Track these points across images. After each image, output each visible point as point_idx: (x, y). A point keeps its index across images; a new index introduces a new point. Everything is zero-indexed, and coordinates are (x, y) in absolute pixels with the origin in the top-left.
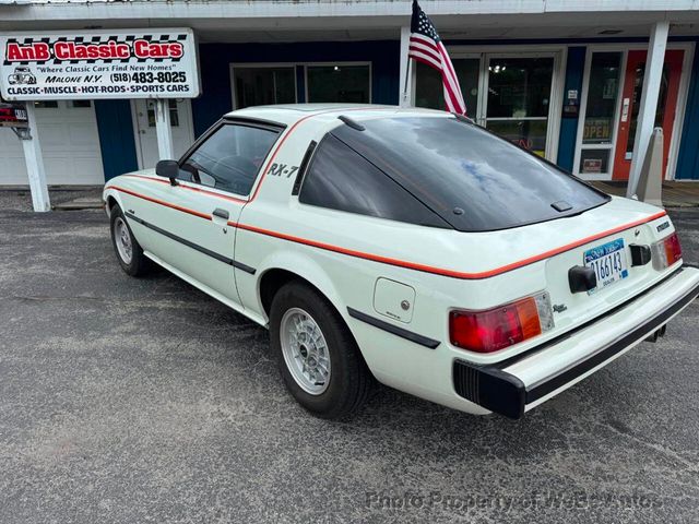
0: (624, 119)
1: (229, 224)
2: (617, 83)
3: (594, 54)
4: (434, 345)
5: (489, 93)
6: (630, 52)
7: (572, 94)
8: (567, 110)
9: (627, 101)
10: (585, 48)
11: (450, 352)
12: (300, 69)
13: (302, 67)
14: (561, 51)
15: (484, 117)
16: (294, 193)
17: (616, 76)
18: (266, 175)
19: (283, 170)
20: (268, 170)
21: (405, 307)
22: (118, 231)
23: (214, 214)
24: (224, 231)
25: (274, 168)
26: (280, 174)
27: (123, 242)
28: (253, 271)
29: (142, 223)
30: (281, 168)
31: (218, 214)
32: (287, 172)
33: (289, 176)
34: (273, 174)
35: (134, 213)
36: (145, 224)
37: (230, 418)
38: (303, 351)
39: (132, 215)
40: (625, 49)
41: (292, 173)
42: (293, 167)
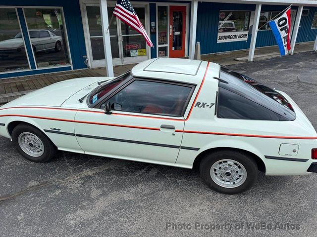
0: (171, 34)
1: (176, 131)
2: (167, 19)
3: (158, 6)
4: (305, 161)
7: (153, 24)
8: (152, 31)
9: (171, 27)
10: (155, 4)
11: (312, 161)
14: (147, 5)
15: (121, 35)
16: (215, 114)
18: (194, 108)
19: (205, 105)
20: (195, 105)
21: (294, 151)
22: (21, 139)
23: (161, 127)
24: (174, 134)
25: (198, 104)
26: (204, 107)
27: (31, 145)
28: (197, 149)
29: (74, 135)
30: (204, 104)
31: (163, 127)
32: (208, 106)
33: (210, 107)
34: (199, 107)
35: (59, 130)
36: (78, 135)
37: (208, 210)
38: (228, 174)
39: (56, 131)
40: (168, 5)
41: (212, 106)
42: (211, 104)
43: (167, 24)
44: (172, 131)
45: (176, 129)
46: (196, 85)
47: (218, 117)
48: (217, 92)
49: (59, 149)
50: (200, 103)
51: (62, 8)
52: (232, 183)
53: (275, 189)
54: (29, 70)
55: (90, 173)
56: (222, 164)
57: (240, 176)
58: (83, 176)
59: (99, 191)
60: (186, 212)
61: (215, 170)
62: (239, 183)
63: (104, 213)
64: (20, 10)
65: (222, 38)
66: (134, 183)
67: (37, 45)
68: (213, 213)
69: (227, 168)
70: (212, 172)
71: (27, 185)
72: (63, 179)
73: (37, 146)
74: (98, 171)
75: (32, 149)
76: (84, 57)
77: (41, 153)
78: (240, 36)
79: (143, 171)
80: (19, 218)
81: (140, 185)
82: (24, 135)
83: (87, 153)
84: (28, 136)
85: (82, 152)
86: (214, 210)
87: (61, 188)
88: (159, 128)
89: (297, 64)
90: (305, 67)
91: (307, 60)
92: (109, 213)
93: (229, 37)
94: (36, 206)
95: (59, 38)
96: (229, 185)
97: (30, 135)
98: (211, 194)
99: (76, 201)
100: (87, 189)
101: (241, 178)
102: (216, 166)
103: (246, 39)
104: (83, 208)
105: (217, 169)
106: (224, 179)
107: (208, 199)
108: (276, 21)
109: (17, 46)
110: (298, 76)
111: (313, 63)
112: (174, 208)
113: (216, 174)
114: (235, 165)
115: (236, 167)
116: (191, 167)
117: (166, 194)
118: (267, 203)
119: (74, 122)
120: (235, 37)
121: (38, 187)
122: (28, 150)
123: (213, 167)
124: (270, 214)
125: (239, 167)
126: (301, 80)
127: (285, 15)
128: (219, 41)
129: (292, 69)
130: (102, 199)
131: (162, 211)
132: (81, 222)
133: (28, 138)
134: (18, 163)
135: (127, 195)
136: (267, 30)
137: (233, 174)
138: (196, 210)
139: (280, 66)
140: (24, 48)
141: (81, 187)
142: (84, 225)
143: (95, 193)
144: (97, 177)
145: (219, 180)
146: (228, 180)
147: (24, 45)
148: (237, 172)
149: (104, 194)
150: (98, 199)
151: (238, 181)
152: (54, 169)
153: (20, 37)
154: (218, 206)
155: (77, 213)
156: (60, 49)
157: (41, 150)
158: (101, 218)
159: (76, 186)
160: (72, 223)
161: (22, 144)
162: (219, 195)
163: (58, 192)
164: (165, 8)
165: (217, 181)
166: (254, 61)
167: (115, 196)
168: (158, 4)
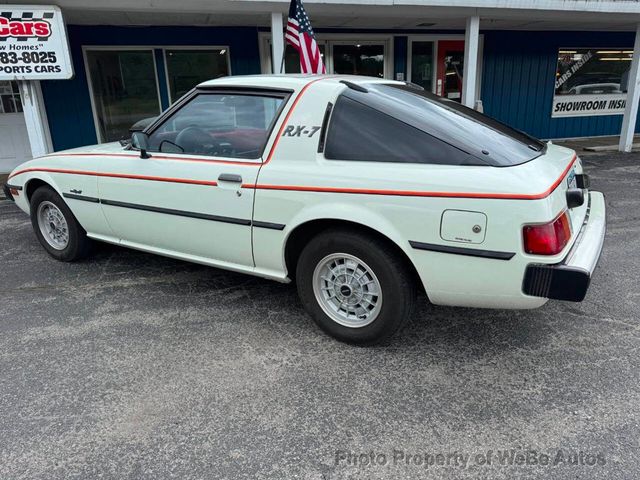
2: (431, 67)
3: (413, 43)
4: (506, 257)
6: (440, 42)
7: (401, 76)
10: (406, 38)
11: (525, 260)
12: (159, 53)
13: (161, 50)
14: (389, 40)
16: (320, 151)
17: (431, 62)
18: (281, 137)
19: (302, 132)
20: (283, 132)
21: (477, 230)
22: (42, 216)
23: (219, 179)
24: (239, 194)
25: (290, 129)
26: (299, 135)
27: (53, 226)
28: (281, 228)
29: (97, 201)
30: (299, 129)
31: (224, 179)
32: (307, 132)
33: (310, 136)
34: (290, 135)
35: (80, 192)
37: (285, 362)
38: (346, 291)
39: (77, 196)
40: (435, 39)
41: (314, 132)
42: (314, 128)
43: (431, 77)
44: (236, 187)
45: (243, 183)
46: (291, 92)
48: (330, 104)
49: (88, 235)
50: (293, 128)
51: (228, 48)
55: (126, 284)
56: (335, 269)
57: (374, 299)
58: (111, 286)
59: (114, 307)
61: (326, 283)
65: (564, 107)
69: (344, 276)
70: (319, 287)
71: (19, 285)
72: (77, 286)
73: (62, 230)
74: (142, 283)
78: (613, 104)
79: (220, 291)
82: (46, 206)
83: (124, 243)
84: (50, 210)
85: (116, 241)
86: (298, 365)
87: (60, 295)
88: (216, 180)
93: (583, 105)
96: (344, 318)
100: (98, 302)
101: (377, 304)
102: (322, 270)
104: (65, 323)
105: (329, 280)
106: (344, 306)
107: (303, 346)
112: (219, 350)
113: (328, 292)
114: (359, 271)
115: (362, 274)
119: (98, 174)
120: (602, 105)
121: (30, 290)
122: (52, 237)
123: (318, 273)
124: (418, 392)
125: (368, 276)
128: (555, 115)
131: (192, 350)
132: (40, 340)
133: (50, 214)
135: (154, 318)
137: (358, 294)
138: (260, 359)
141: (92, 297)
142: (41, 344)
143: (105, 308)
144: (131, 290)
145: (335, 309)
146: (351, 308)
148: (366, 287)
149: (117, 312)
150: (100, 316)
151: (371, 311)
154: (312, 359)
155: (49, 328)
158: (77, 340)
159: (87, 295)
160: (27, 338)
161: (44, 224)
163: (50, 299)
164: (430, 44)
165: (331, 308)
166: (633, 152)
167: (130, 317)
168: (412, 38)
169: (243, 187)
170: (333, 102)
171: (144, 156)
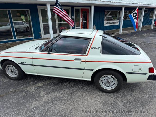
0: (81, 22)
2: (79, 14)
3: (75, 9)
4: (146, 74)
5: (58, 17)
6: (81, 9)
7: (73, 17)
9: (81, 18)
10: (74, 8)
11: (149, 74)
14: (70, 8)
15: (57, 22)
18: (90, 50)
19: (96, 48)
20: (91, 48)
21: (140, 69)
22: (7, 69)
23: (75, 60)
24: (81, 63)
25: (92, 48)
26: (95, 49)
27: (12, 71)
28: (93, 70)
29: (32, 65)
31: (76, 59)
32: (97, 48)
33: (98, 49)
34: (93, 49)
35: (25, 63)
36: (34, 65)
37: (99, 100)
38: (108, 82)
39: (24, 64)
40: (80, 8)
41: (99, 48)
42: (99, 47)
43: (79, 17)
44: (80, 61)
45: (82, 60)
46: (91, 39)
47: (102, 54)
48: (101, 42)
49: (25, 73)
50: (93, 47)
51: (29, 10)
52: (111, 87)
53: (132, 90)
54: (13, 40)
55: (41, 85)
56: (105, 78)
57: (114, 83)
58: (37, 86)
59: (45, 93)
60: (88, 101)
61: (102, 81)
62: (114, 87)
63: (47, 103)
64: (9, 11)
65: (106, 24)
66: (62, 89)
67: (17, 28)
68: (101, 102)
69: (108, 79)
70: (100, 82)
71: (9, 90)
72: (27, 88)
73: (15, 72)
74: (44, 84)
75: (12, 73)
76: (39, 33)
77: (16, 76)
78: (115, 23)
79: (67, 83)
80: (4, 105)
81: (65, 90)
82: (9, 66)
83: (39, 74)
84: (10, 67)
85: (37, 74)
86: (102, 101)
87: (26, 92)
88: (74, 60)
89: (143, 35)
90: (147, 36)
91: (148, 33)
92: (49, 103)
93: (110, 23)
94: (13, 100)
95: (28, 25)
96: (109, 88)
97: (11, 66)
98: (100, 93)
99: (33, 97)
100: (39, 92)
101: (115, 84)
102: (102, 78)
103: (118, 24)
104: (36, 100)
105: (103, 80)
106: (107, 85)
107: (99, 95)
108: (132, 14)
109: (8, 29)
110: (144, 40)
111: (151, 34)
112: (82, 100)
113: (102, 83)
114: (111, 78)
115: (112, 78)
116: (90, 80)
117: (78, 94)
118: (128, 97)
119: (32, 58)
120: (113, 23)
121: (14, 91)
122: (10, 74)
123: (101, 79)
124: (130, 102)
125: (114, 79)
126: (145, 42)
127: (136, 12)
128: (105, 25)
129: (141, 37)
130: (46, 96)
131: (76, 102)
132: (35, 107)
133: (10, 68)
134: (5, 81)
135: (58, 94)
136: (128, 19)
137: (111, 83)
138: (93, 101)
139: (135, 36)
140: (11, 30)
141: (36, 91)
142: (36, 108)
143: (42, 93)
144: (44, 86)
145: (104, 86)
146: (108, 86)
147: (11, 29)
148: (113, 81)
149: (47, 94)
150: (44, 96)
151: (114, 86)
152: (23, 83)
153: (9, 25)
154: (104, 99)
155: (33, 103)
156: (28, 31)
157: (17, 74)
158: (45, 105)
159: (33, 90)
160: (30, 107)
161: (7, 71)
162: (104, 94)
163: (24, 94)
164: (79, 9)
165: (103, 86)
166: (122, 34)
167: (52, 95)
168: (75, 8)
169: (82, 61)
170: (102, 41)
171: (49, 54)
